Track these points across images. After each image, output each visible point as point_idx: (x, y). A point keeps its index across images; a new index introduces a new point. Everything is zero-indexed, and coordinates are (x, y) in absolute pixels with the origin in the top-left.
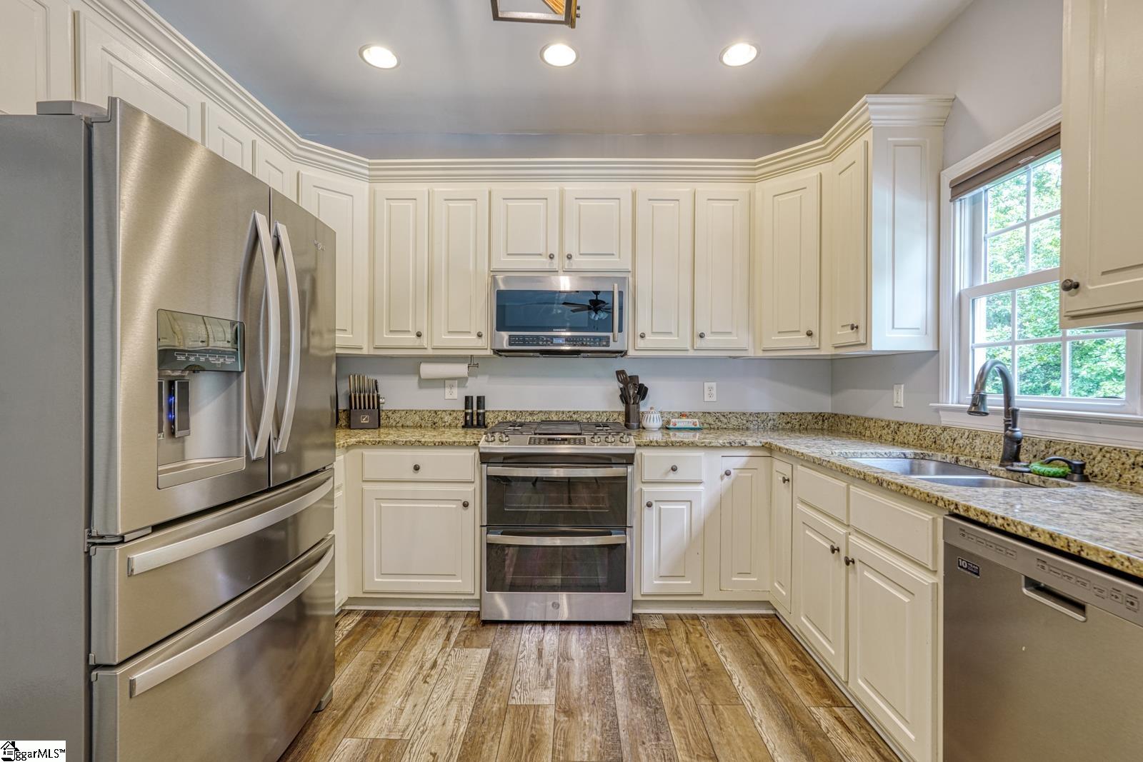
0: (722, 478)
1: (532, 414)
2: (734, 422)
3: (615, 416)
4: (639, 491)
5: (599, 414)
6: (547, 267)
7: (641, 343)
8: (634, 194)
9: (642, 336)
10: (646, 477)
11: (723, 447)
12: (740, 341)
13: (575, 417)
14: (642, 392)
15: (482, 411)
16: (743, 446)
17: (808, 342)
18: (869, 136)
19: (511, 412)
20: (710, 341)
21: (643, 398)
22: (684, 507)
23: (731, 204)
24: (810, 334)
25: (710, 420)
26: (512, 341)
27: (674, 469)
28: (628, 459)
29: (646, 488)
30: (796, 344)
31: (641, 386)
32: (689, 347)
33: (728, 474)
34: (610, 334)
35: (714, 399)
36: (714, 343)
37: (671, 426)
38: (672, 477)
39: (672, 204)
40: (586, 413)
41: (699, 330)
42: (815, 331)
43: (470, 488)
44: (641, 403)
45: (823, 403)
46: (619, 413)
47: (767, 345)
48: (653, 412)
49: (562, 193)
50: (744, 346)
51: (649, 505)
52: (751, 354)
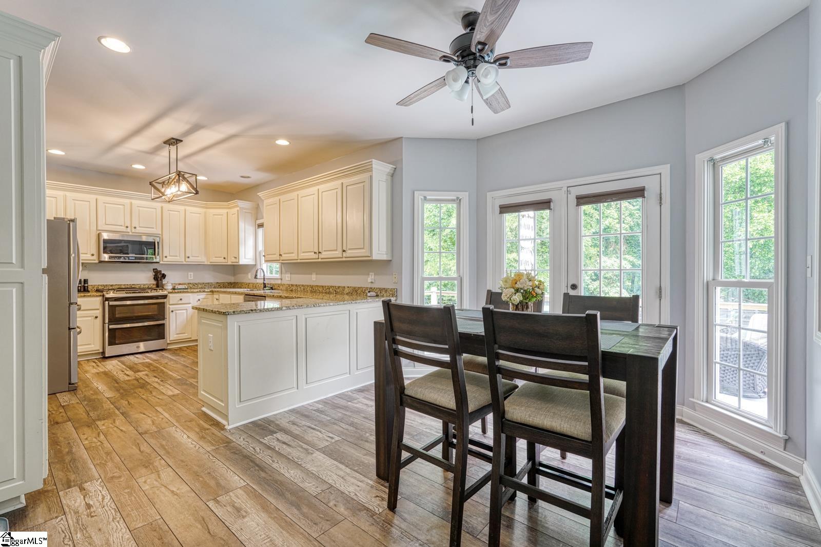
0: (197, 302)
1: (112, 286)
2: (200, 286)
3: (152, 285)
4: (169, 307)
5: (144, 285)
6: (125, 231)
7: (165, 259)
8: (162, 208)
9: (166, 257)
10: (170, 303)
11: (197, 292)
12: (202, 259)
13: (133, 286)
14: (164, 276)
15: (86, 285)
16: (204, 291)
17: (224, 261)
18: (238, 208)
19: (101, 286)
20: (191, 259)
21: (164, 278)
22: (184, 311)
23: (198, 215)
24: (224, 258)
25: (191, 286)
26: (110, 257)
27: (181, 299)
28: (165, 297)
29: (170, 306)
30: (220, 261)
31: (164, 274)
32: (184, 261)
33: (199, 300)
34: (154, 256)
35: (192, 278)
36: (193, 260)
37: (176, 288)
38: (180, 302)
39: (177, 213)
40: (138, 284)
41: (187, 255)
42: (226, 258)
43: (98, 311)
44: (163, 280)
45: (231, 279)
46: (153, 284)
47: (211, 261)
48: (168, 283)
49: (131, 203)
50: (204, 261)
51: (172, 311)
52: (206, 263)
